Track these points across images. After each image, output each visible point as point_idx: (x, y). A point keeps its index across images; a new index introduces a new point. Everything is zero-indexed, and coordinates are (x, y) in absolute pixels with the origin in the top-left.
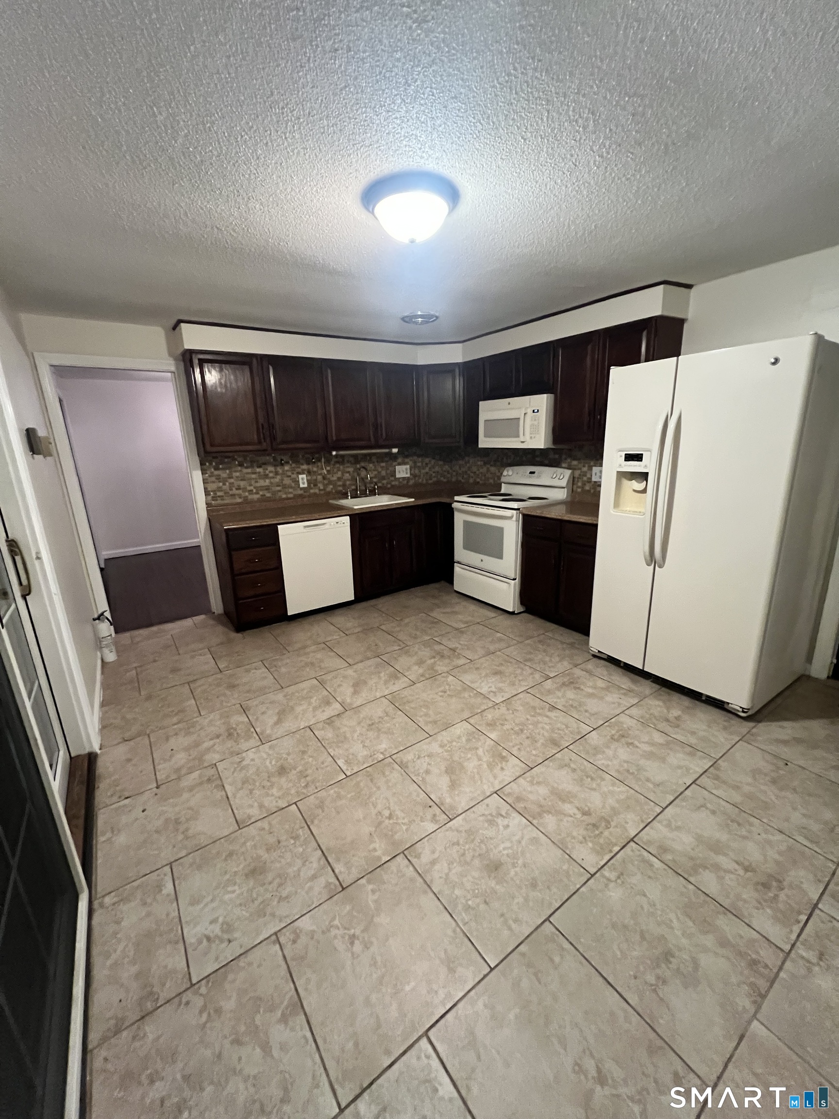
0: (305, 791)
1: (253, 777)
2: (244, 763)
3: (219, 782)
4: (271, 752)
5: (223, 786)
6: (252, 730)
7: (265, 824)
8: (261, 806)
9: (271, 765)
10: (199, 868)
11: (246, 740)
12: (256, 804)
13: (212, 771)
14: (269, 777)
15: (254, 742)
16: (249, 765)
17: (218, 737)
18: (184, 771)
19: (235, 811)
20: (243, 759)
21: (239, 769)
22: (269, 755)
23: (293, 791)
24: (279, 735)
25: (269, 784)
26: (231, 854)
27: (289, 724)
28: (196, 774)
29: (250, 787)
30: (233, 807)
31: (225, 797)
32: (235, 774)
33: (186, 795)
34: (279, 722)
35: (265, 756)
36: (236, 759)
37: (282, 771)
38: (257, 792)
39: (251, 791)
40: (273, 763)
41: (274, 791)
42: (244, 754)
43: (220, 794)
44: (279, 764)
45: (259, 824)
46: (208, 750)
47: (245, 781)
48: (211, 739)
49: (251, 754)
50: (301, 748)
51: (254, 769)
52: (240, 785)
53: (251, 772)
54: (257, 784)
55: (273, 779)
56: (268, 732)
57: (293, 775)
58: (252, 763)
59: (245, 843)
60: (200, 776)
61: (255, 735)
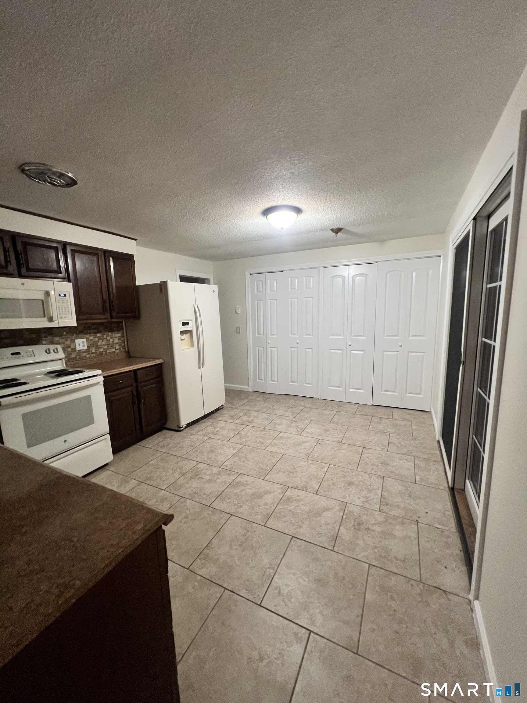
0: (350, 471)
1: (365, 490)
2: (364, 500)
3: (382, 500)
4: (347, 495)
5: (381, 496)
6: (344, 517)
7: (373, 472)
8: (370, 478)
9: (353, 490)
10: (404, 476)
11: (353, 512)
12: (372, 479)
13: (383, 507)
14: (358, 485)
15: (351, 508)
16: (363, 497)
17: (368, 529)
18: (399, 520)
19: (382, 483)
20: (363, 502)
21: (369, 499)
22: (349, 495)
23: (354, 474)
24: (335, 502)
25: (361, 483)
26: (391, 472)
27: (322, 502)
28: (392, 513)
29: (369, 487)
30: (382, 485)
31: (383, 491)
32: (372, 497)
33: (402, 505)
34: (326, 509)
35: (352, 496)
36: (367, 505)
37: (350, 484)
38: (368, 483)
39: (370, 485)
40: (351, 490)
41: (361, 478)
42: (361, 505)
43: (385, 494)
44: (349, 487)
45: (375, 473)
46: (378, 524)
47: (370, 491)
48: (373, 531)
49: (358, 502)
50: (332, 486)
51: (362, 493)
52: (373, 491)
53: (364, 493)
54: (365, 486)
55: (357, 483)
56: (337, 508)
57: (348, 479)
58: (360, 497)
59: (384, 472)
60: (391, 510)
61: (346, 512)
